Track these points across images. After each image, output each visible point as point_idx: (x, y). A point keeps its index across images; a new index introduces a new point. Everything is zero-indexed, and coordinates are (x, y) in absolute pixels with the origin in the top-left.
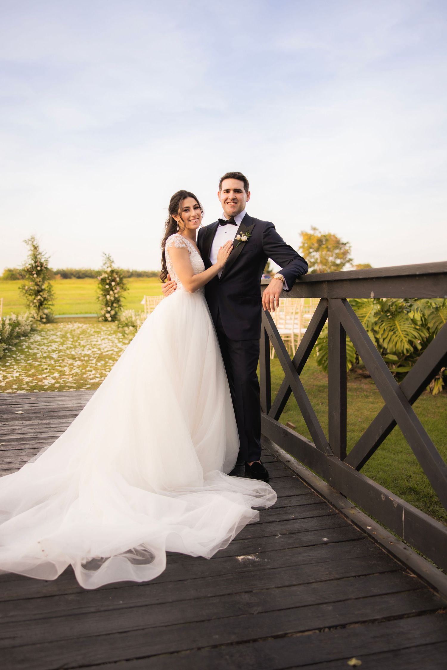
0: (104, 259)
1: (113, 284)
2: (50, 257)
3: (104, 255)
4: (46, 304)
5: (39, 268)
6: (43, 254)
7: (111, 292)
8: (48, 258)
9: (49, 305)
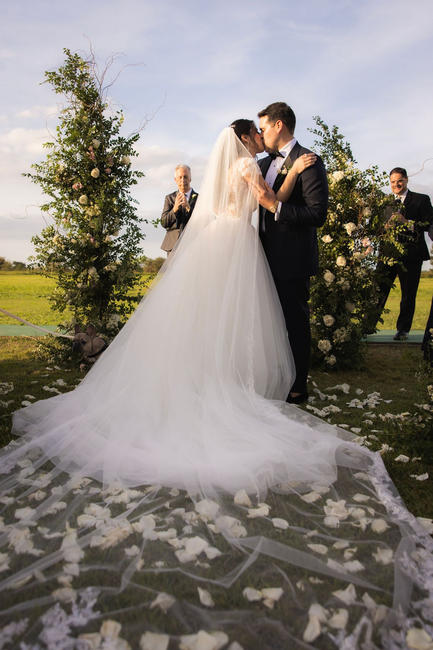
0: (321, 139)
1: (349, 227)
2: (135, 139)
3: (320, 128)
4: (119, 297)
5: (95, 173)
6: (114, 124)
7: (340, 261)
8: (130, 143)
9: (130, 299)
